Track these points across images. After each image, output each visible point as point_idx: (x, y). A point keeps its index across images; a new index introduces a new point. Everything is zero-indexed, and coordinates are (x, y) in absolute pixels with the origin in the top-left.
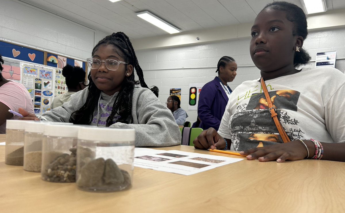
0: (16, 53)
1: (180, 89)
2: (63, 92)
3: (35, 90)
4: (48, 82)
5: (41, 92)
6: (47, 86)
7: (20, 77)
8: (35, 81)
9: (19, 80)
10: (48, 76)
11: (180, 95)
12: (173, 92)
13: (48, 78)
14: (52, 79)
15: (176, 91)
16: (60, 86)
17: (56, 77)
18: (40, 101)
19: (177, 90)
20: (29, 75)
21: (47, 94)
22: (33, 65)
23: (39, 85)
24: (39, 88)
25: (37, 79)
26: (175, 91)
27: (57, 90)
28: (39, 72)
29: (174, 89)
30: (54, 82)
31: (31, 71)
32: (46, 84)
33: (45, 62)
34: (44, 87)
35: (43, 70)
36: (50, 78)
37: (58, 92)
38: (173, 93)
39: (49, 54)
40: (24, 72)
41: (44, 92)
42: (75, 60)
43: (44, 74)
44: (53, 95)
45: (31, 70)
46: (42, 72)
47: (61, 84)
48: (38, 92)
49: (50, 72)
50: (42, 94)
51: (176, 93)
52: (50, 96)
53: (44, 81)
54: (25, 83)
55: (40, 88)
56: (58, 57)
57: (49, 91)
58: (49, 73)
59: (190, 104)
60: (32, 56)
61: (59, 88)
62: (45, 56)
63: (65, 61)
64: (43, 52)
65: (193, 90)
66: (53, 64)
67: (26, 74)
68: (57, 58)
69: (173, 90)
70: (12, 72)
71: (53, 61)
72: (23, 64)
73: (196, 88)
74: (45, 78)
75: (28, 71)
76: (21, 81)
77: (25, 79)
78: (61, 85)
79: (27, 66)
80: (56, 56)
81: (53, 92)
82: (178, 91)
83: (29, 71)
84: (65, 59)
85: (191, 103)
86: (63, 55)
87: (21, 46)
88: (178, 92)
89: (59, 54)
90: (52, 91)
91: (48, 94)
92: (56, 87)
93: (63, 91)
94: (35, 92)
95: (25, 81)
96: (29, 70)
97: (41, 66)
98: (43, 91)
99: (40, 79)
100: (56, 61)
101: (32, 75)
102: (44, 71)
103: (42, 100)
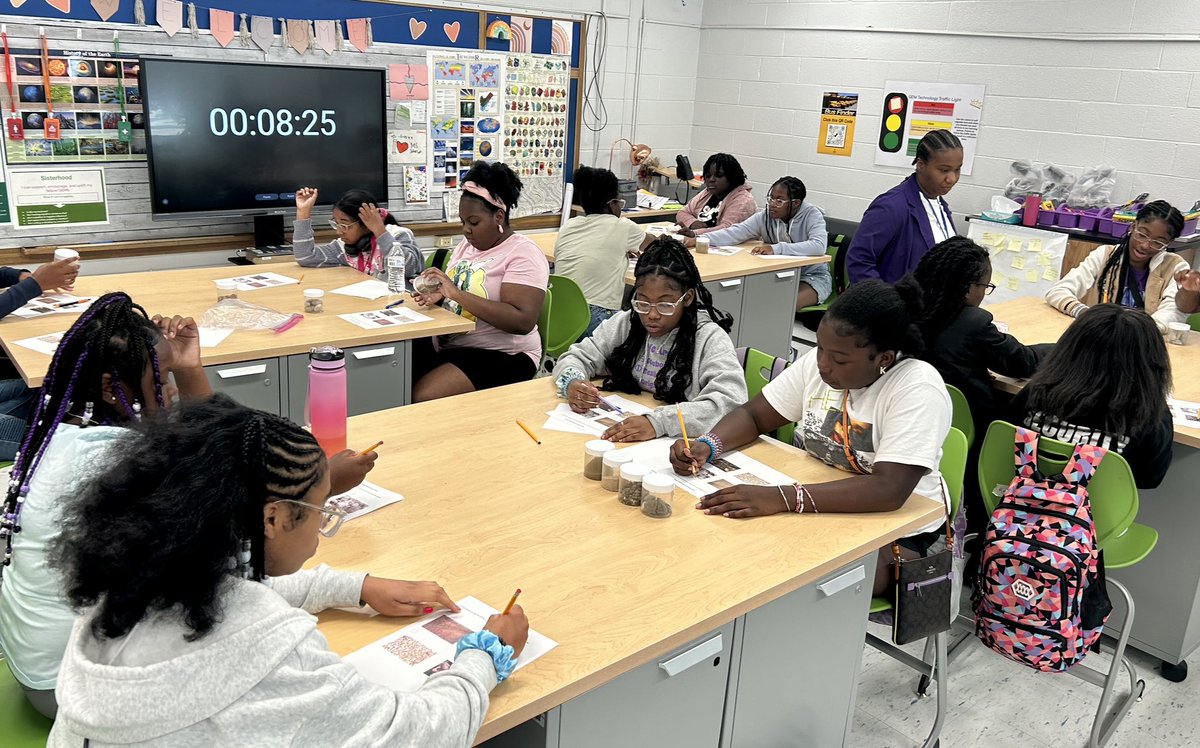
0: (418, 28)
1: (856, 98)
2: (524, 117)
3: (461, 120)
4: (490, 96)
5: (472, 123)
6: (487, 108)
7: (427, 91)
8: (461, 96)
9: (425, 99)
10: (489, 79)
11: (854, 115)
12: (834, 103)
13: (489, 85)
14: (497, 86)
15: (843, 103)
16: (517, 101)
17: (508, 77)
18: (471, 149)
19: (845, 100)
20: (446, 82)
21: (488, 126)
22: (454, 54)
23: (469, 105)
24: (469, 113)
25: (464, 92)
26: (839, 100)
27: (509, 114)
28: (468, 71)
29: (837, 94)
30: (503, 93)
31: (452, 72)
32: (484, 102)
33: (482, 42)
34: (480, 111)
35: (478, 62)
36: (494, 82)
37: (512, 119)
38: (832, 107)
39: (493, 17)
40: (437, 77)
41: (481, 124)
42: (554, 22)
43: (480, 73)
44: (502, 130)
45: (452, 68)
46: (475, 68)
47: (518, 95)
48: (466, 126)
49: (494, 68)
50: (476, 129)
51: (843, 107)
52: (494, 131)
53: (481, 94)
54: (439, 105)
55: (472, 116)
56: (513, 19)
57: (490, 120)
58: (491, 70)
59: (883, 147)
60: (452, 30)
61: (514, 108)
62: (483, 21)
63: (527, 29)
64: (475, 15)
65: (896, 104)
66: (501, 44)
67: (440, 81)
68: (509, 23)
69: (834, 96)
70: (411, 80)
71: (501, 34)
72: (433, 54)
73: (904, 98)
74: (482, 85)
75: (445, 73)
76: (430, 102)
77: (439, 94)
78: (520, 99)
79: (441, 60)
80: (506, 18)
81: (500, 119)
82: (847, 102)
83: (447, 71)
84: (530, 23)
85: (887, 145)
86: (523, 12)
87: (427, 8)
88: (848, 106)
89: (515, 11)
90: (497, 118)
91: (488, 128)
92: (507, 107)
93: (524, 114)
94: (460, 125)
95: (439, 99)
96: (446, 69)
97: (474, 52)
98: (478, 121)
99: (471, 91)
100: (508, 36)
101: (454, 82)
102: (481, 66)
103: (476, 146)
